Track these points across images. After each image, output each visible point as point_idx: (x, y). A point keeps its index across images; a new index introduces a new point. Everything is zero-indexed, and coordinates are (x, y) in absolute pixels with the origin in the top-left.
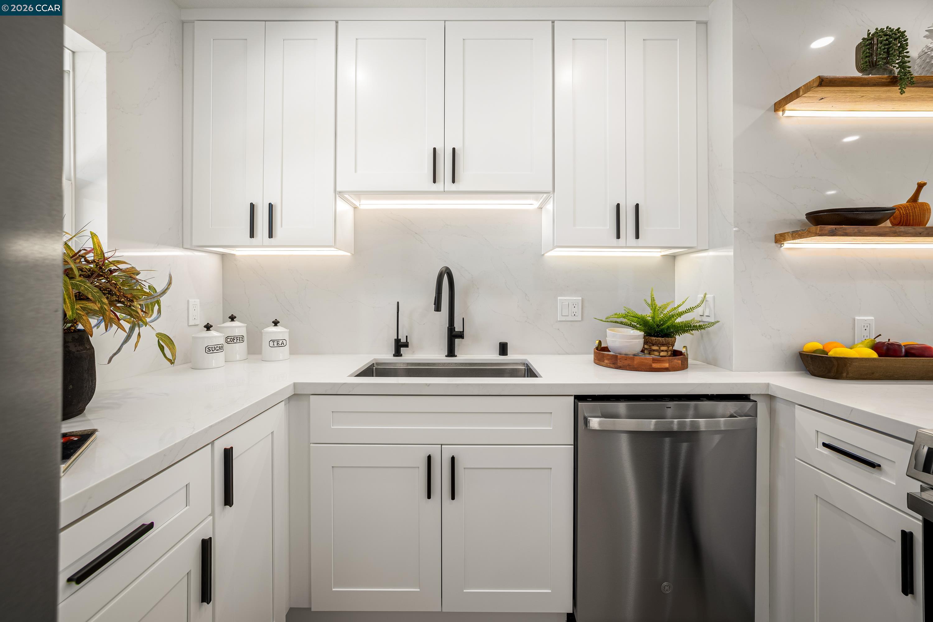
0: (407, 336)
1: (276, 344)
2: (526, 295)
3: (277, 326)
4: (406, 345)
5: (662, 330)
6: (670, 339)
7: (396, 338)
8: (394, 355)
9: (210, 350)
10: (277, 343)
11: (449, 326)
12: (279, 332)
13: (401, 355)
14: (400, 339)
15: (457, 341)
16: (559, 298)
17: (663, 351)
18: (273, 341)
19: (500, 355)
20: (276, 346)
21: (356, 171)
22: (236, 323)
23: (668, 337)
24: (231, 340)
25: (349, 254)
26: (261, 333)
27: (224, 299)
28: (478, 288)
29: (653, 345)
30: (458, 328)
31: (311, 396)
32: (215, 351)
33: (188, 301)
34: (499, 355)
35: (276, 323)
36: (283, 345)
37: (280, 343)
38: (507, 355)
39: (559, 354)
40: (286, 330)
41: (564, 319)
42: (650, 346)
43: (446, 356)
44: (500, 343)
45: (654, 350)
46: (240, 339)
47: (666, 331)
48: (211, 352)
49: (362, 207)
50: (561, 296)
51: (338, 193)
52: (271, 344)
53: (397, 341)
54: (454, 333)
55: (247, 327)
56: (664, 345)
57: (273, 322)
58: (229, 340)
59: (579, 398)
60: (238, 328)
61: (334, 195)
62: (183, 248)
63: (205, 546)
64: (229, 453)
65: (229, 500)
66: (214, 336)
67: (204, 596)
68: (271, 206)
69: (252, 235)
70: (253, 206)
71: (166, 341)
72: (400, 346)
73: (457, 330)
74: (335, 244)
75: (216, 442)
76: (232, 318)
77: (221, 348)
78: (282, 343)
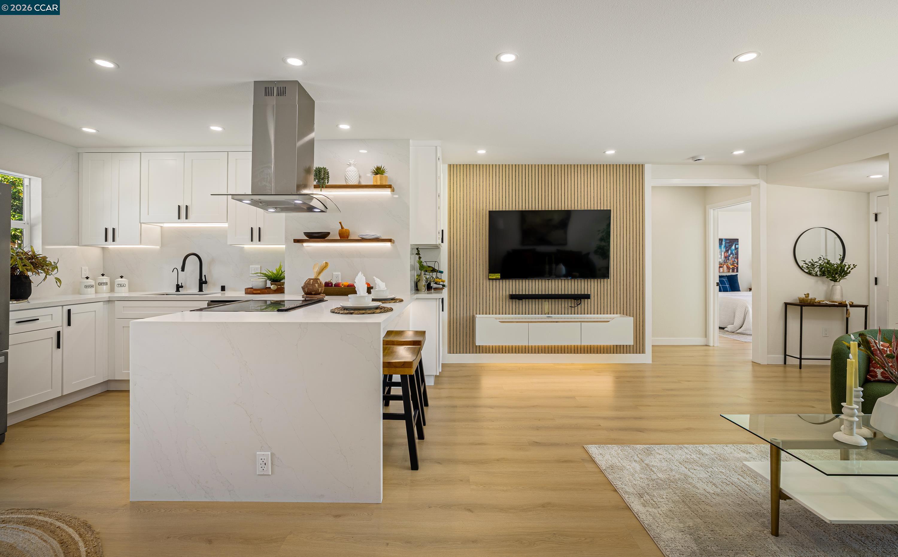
0: (181, 283)
1: (120, 286)
2: (236, 265)
4: (182, 287)
5: (276, 279)
6: (278, 282)
7: (177, 284)
8: (176, 291)
9: (86, 287)
10: (121, 285)
11: (200, 279)
12: (123, 281)
13: (180, 291)
14: (179, 285)
15: (203, 284)
18: (119, 284)
21: (149, 214)
22: (104, 277)
24: (101, 284)
25: (159, 247)
26: (114, 281)
27: (104, 267)
28: (215, 262)
30: (204, 280)
31: (116, 301)
32: (89, 287)
33: (82, 268)
34: (221, 291)
35: (122, 277)
38: (225, 291)
40: (127, 280)
43: (198, 292)
44: (222, 286)
46: (106, 284)
48: (87, 288)
49: (164, 226)
50: (251, 265)
51: (142, 222)
52: (118, 286)
54: (202, 282)
55: (110, 279)
57: (120, 277)
58: (100, 284)
60: (105, 279)
61: (140, 224)
62: (79, 246)
63: (59, 333)
64: (69, 311)
65: (69, 324)
66: (90, 282)
67: (58, 346)
68: (114, 229)
69: (106, 240)
70: (106, 229)
71: (58, 280)
72: (178, 287)
73: (203, 280)
74: (141, 243)
75: (64, 306)
76: (103, 275)
77: (92, 286)
78: (123, 285)
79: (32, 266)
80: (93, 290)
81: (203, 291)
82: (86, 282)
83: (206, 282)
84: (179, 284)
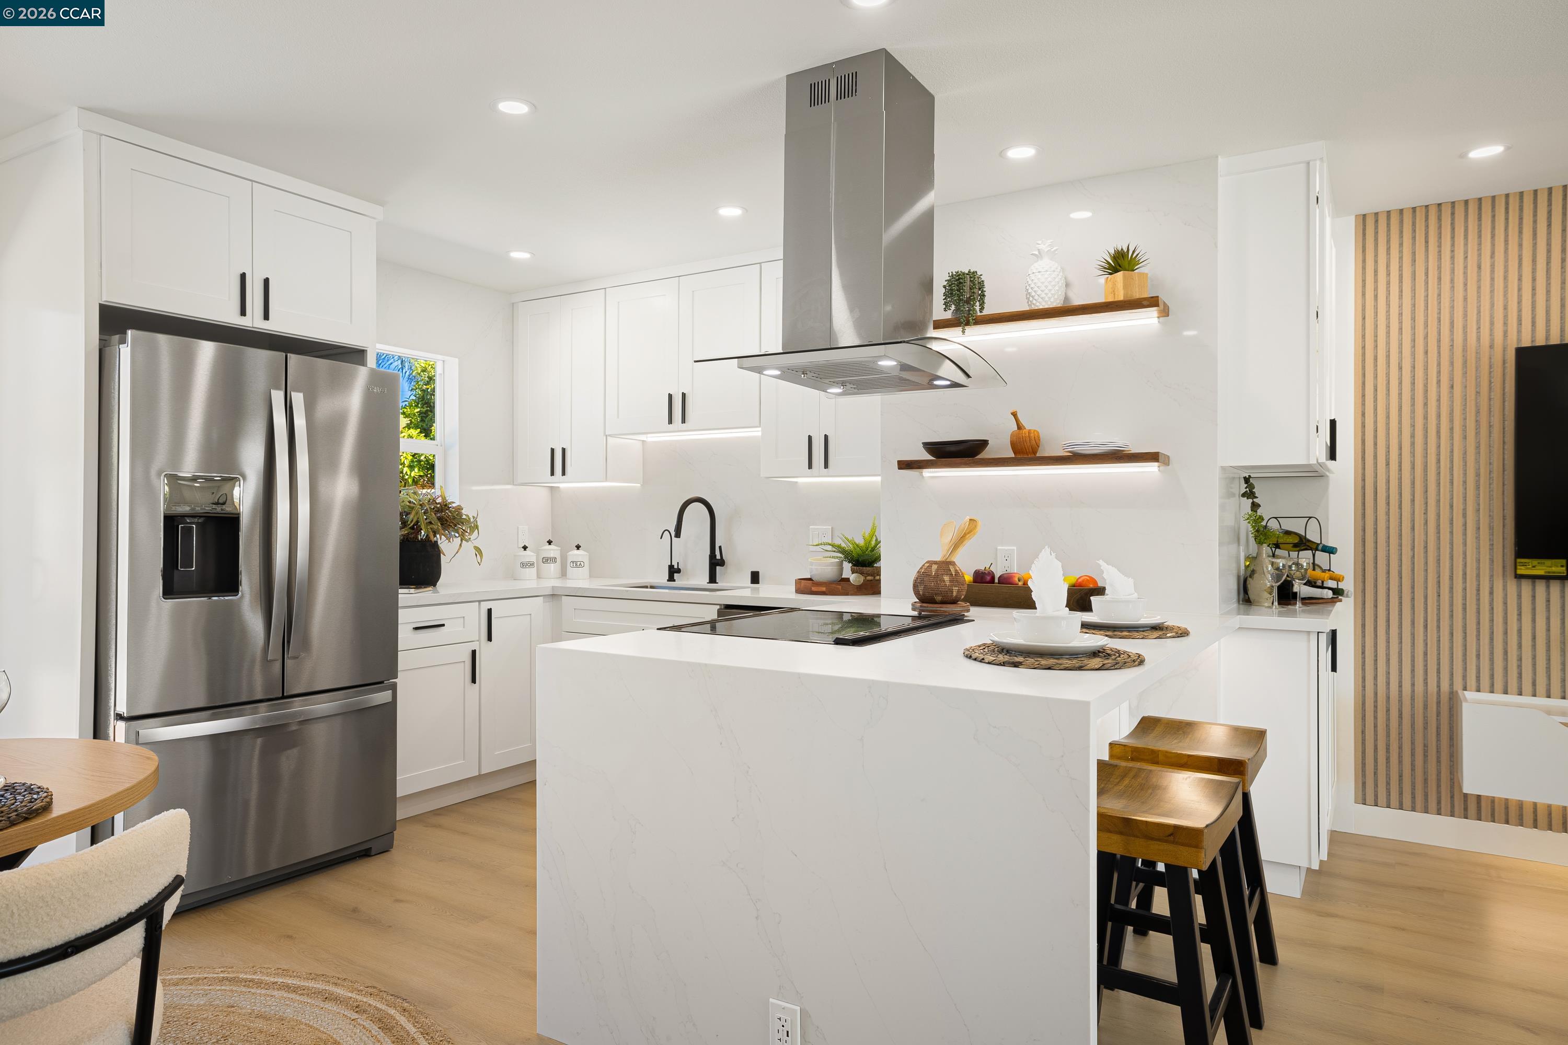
0: (678, 563)
1: (574, 564)
2: (780, 523)
3: (579, 549)
4: (678, 571)
7: (670, 564)
8: (668, 581)
9: (523, 566)
10: (577, 564)
11: (710, 554)
12: (580, 555)
13: (674, 581)
15: (718, 567)
16: (811, 527)
18: (574, 562)
19: (751, 583)
20: (574, 566)
21: (618, 417)
22: (552, 547)
24: (546, 560)
25: (639, 486)
26: (566, 555)
27: (552, 526)
28: (739, 516)
31: (564, 596)
32: (527, 567)
33: (518, 527)
34: (751, 588)
35: (578, 547)
36: (580, 566)
38: (758, 587)
40: (586, 554)
43: (708, 583)
44: (752, 571)
46: (554, 560)
48: (525, 568)
50: (814, 525)
51: (608, 436)
52: (572, 564)
53: (671, 567)
54: (714, 561)
55: (561, 550)
57: (576, 546)
58: (544, 561)
60: (553, 551)
61: (605, 438)
62: (514, 485)
63: (474, 653)
64: (490, 613)
65: (490, 637)
66: (530, 556)
67: (474, 679)
68: (564, 450)
69: (552, 473)
70: (552, 451)
71: (479, 551)
72: (673, 571)
73: (717, 557)
74: (606, 477)
75: (482, 603)
76: (550, 542)
77: (533, 565)
78: (580, 564)
79: (439, 524)
80: (533, 571)
81: (718, 583)
82: (523, 556)
83: (722, 563)
84: (673, 564)
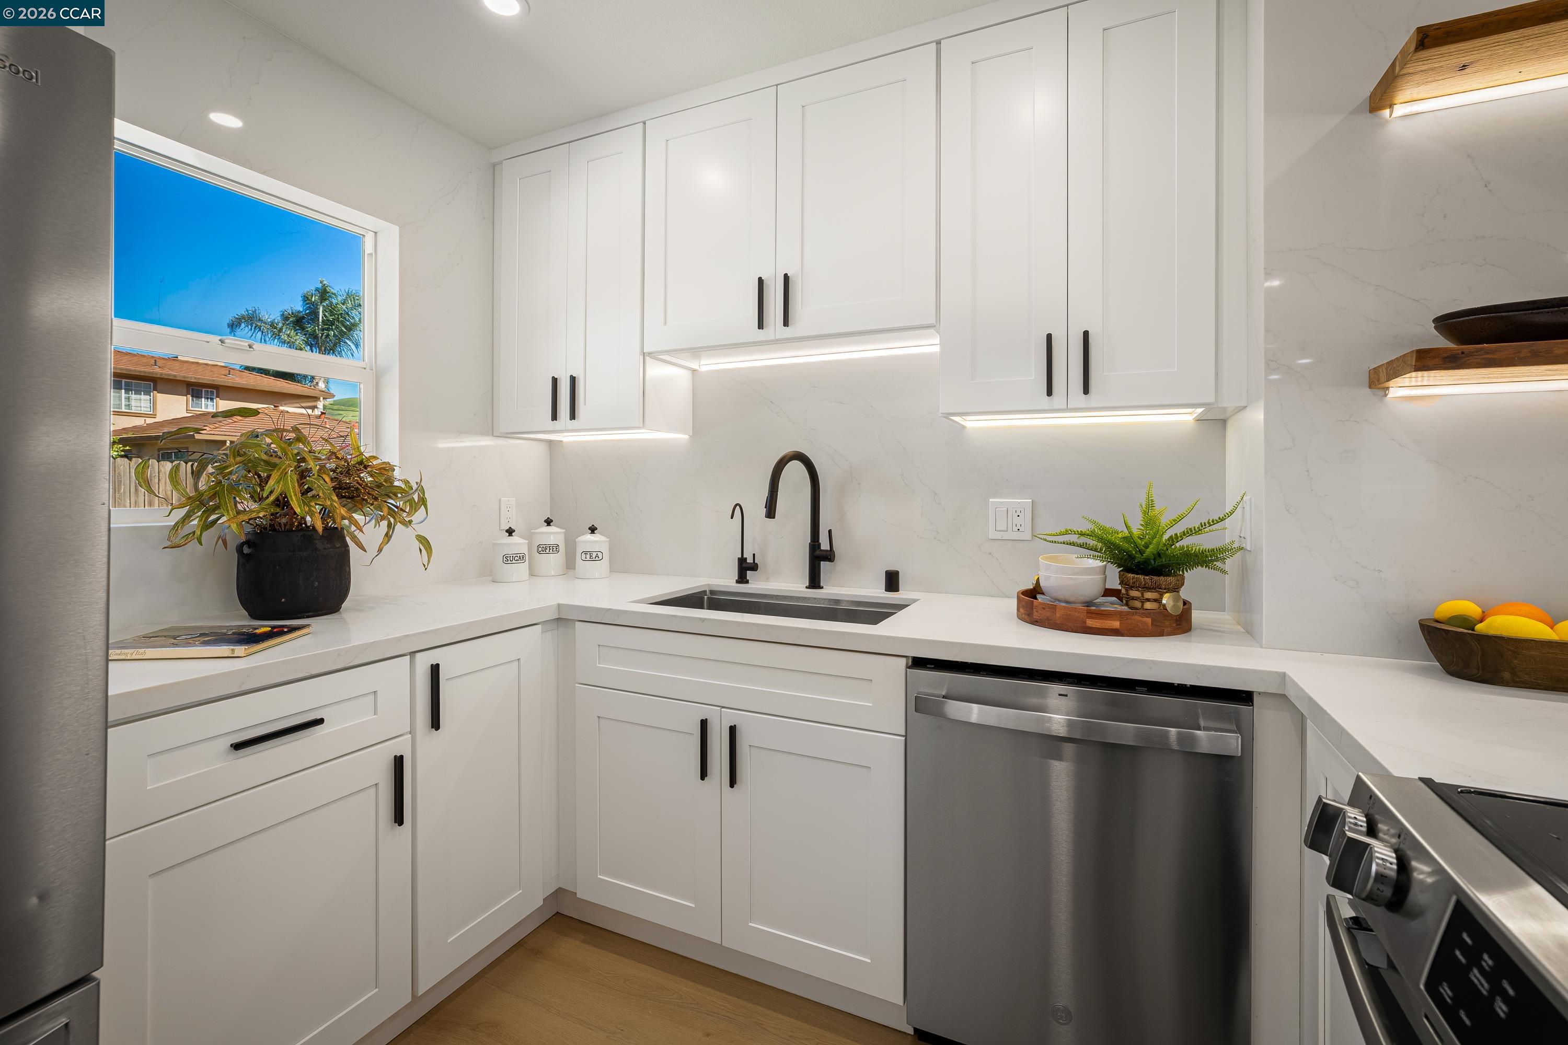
0: (754, 555)
1: (588, 556)
2: (936, 494)
3: (594, 533)
4: (754, 567)
5: (1147, 561)
6: (1162, 578)
7: (740, 556)
8: (737, 582)
9: (508, 559)
10: (592, 556)
11: (811, 542)
12: (595, 542)
13: (747, 582)
14: (746, 559)
15: (824, 565)
16: (990, 500)
17: (1148, 600)
18: (586, 553)
20: (588, 559)
21: (665, 323)
22: (552, 529)
23: (1159, 576)
24: (544, 549)
25: (686, 437)
26: (575, 542)
27: (552, 498)
28: (859, 484)
29: (1132, 588)
30: (825, 546)
31: (577, 623)
32: (514, 562)
33: (500, 499)
34: (886, 591)
35: (593, 530)
36: (597, 559)
37: (594, 556)
38: (898, 591)
39: (991, 596)
40: (605, 539)
41: (998, 536)
42: (1127, 590)
43: (807, 588)
44: (886, 572)
45: (1133, 598)
46: (555, 548)
47: (1153, 563)
48: (509, 562)
49: (704, 369)
50: (995, 496)
51: (648, 354)
52: (584, 556)
53: (742, 561)
54: (818, 553)
55: (565, 534)
56: (1150, 589)
57: (590, 528)
58: (540, 552)
59: (919, 663)
60: (554, 535)
61: (642, 357)
62: (493, 436)
63: (399, 762)
64: (435, 670)
65: (435, 723)
66: (518, 544)
67: (399, 819)
68: (573, 380)
69: (554, 417)
70: (555, 381)
71: (424, 542)
72: (745, 568)
73: (822, 548)
74: (644, 424)
75: (418, 655)
76: (548, 522)
77: (521, 558)
78: (597, 556)
79: (335, 498)
80: (524, 567)
81: (822, 588)
82: (505, 544)
83: (829, 556)
84: (745, 556)
